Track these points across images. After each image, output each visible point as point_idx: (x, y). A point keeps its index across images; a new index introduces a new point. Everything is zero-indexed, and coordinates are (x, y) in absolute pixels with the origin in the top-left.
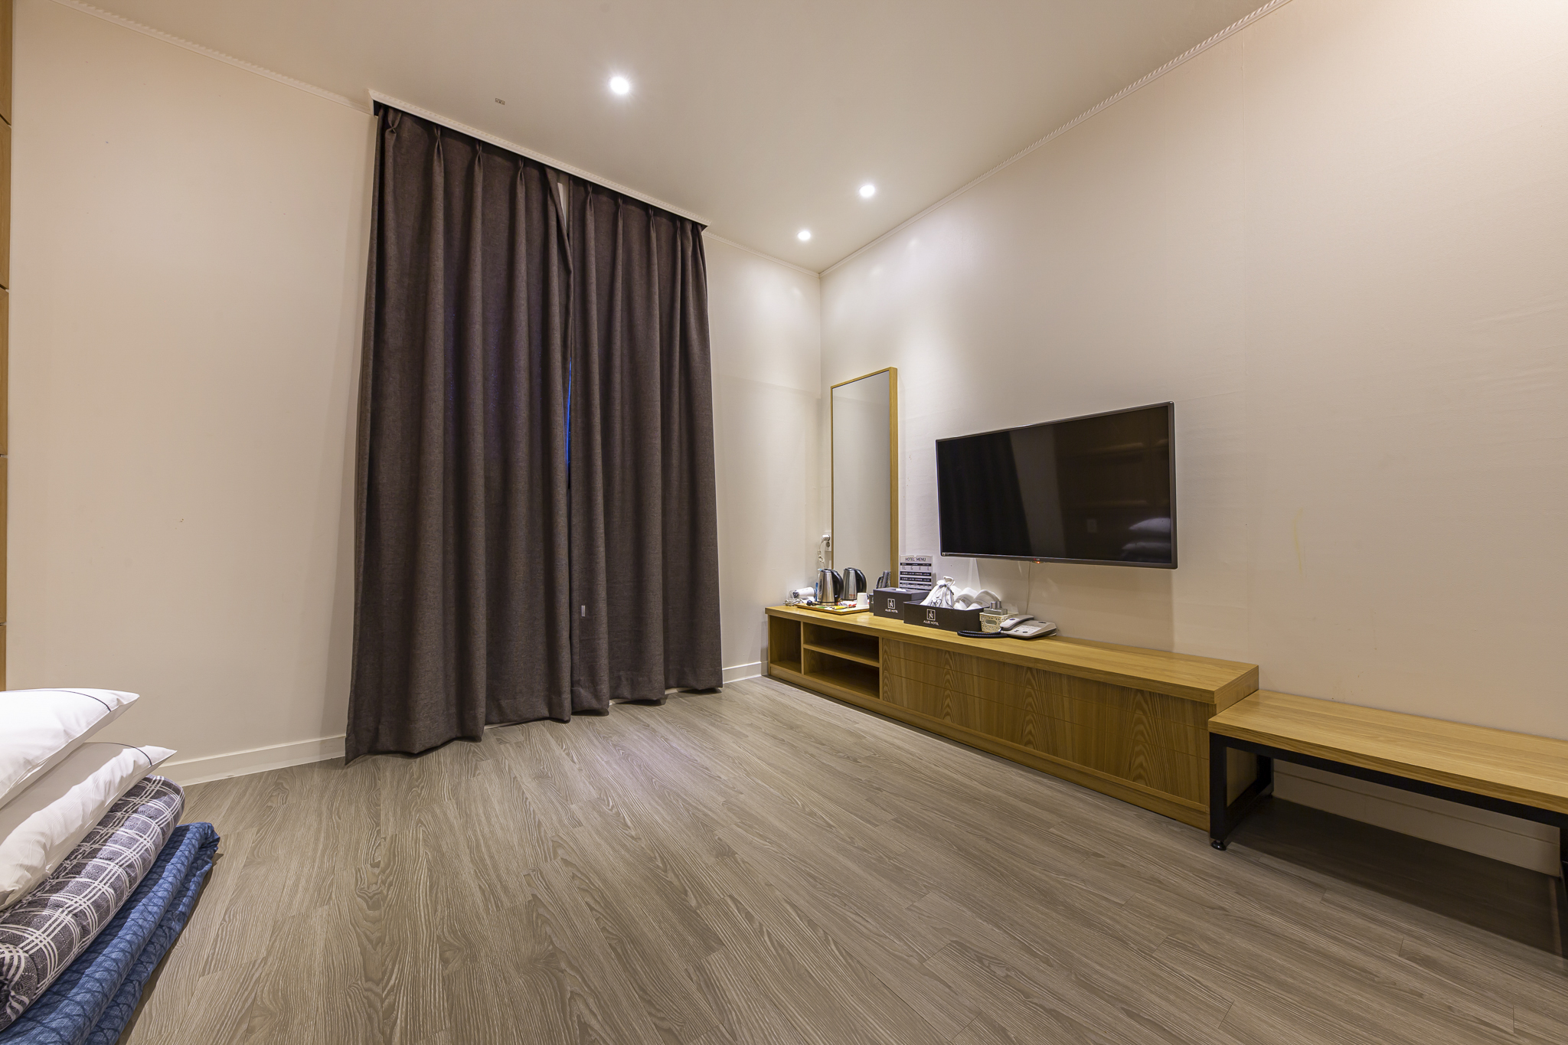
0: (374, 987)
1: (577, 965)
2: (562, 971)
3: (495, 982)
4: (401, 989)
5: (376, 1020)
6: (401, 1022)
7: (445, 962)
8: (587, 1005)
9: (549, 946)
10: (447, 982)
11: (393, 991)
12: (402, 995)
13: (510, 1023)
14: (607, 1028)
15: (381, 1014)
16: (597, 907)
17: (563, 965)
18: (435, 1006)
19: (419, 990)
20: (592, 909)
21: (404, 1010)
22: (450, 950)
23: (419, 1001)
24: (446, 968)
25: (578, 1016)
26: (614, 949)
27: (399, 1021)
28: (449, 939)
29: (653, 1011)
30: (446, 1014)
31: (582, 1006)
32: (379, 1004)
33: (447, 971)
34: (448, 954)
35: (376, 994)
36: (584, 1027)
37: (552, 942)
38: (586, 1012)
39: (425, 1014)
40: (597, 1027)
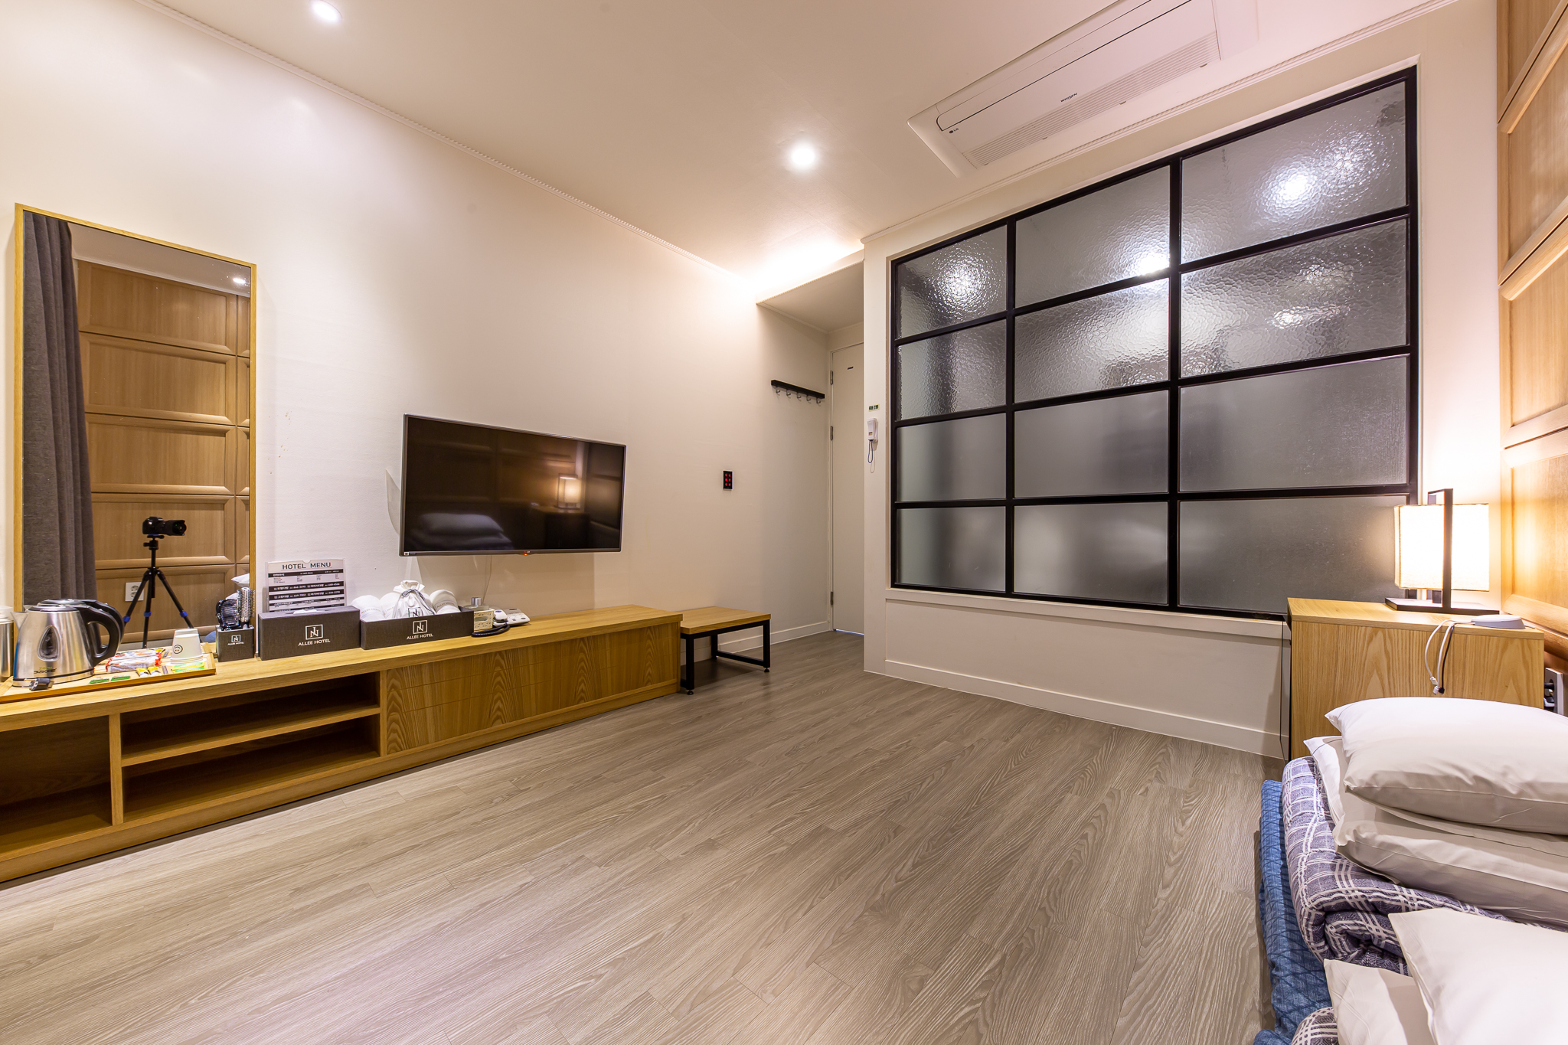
0: (981, 1021)
1: (874, 890)
2: (883, 895)
3: (917, 930)
4: (966, 995)
5: (998, 988)
6: (985, 968)
7: (922, 982)
8: (901, 870)
9: (865, 916)
10: (936, 965)
11: (972, 1000)
12: (970, 989)
13: (937, 902)
14: (909, 855)
15: (992, 990)
16: (808, 904)
17: (878, 897)
18: (960, 955)
19: (958, 978)
20: (811, 907)
21: (977, 975)
22: (909, 988)
23: (964, 971)
24: (928, 975)
25: (910, 871)
26: (849, 876)
27: (986, 971)
28: (898, 1002)
29: (886, 841)
30: (959, 942)
31: (903, 872)
32: (988, 999)
33: (930, 972)
34: (914, 986)
35: (984, 1011)
36: (915, 866)
37: (861, 916)
38: (905, 869)
39: (969, 957)
40: (911, 860)
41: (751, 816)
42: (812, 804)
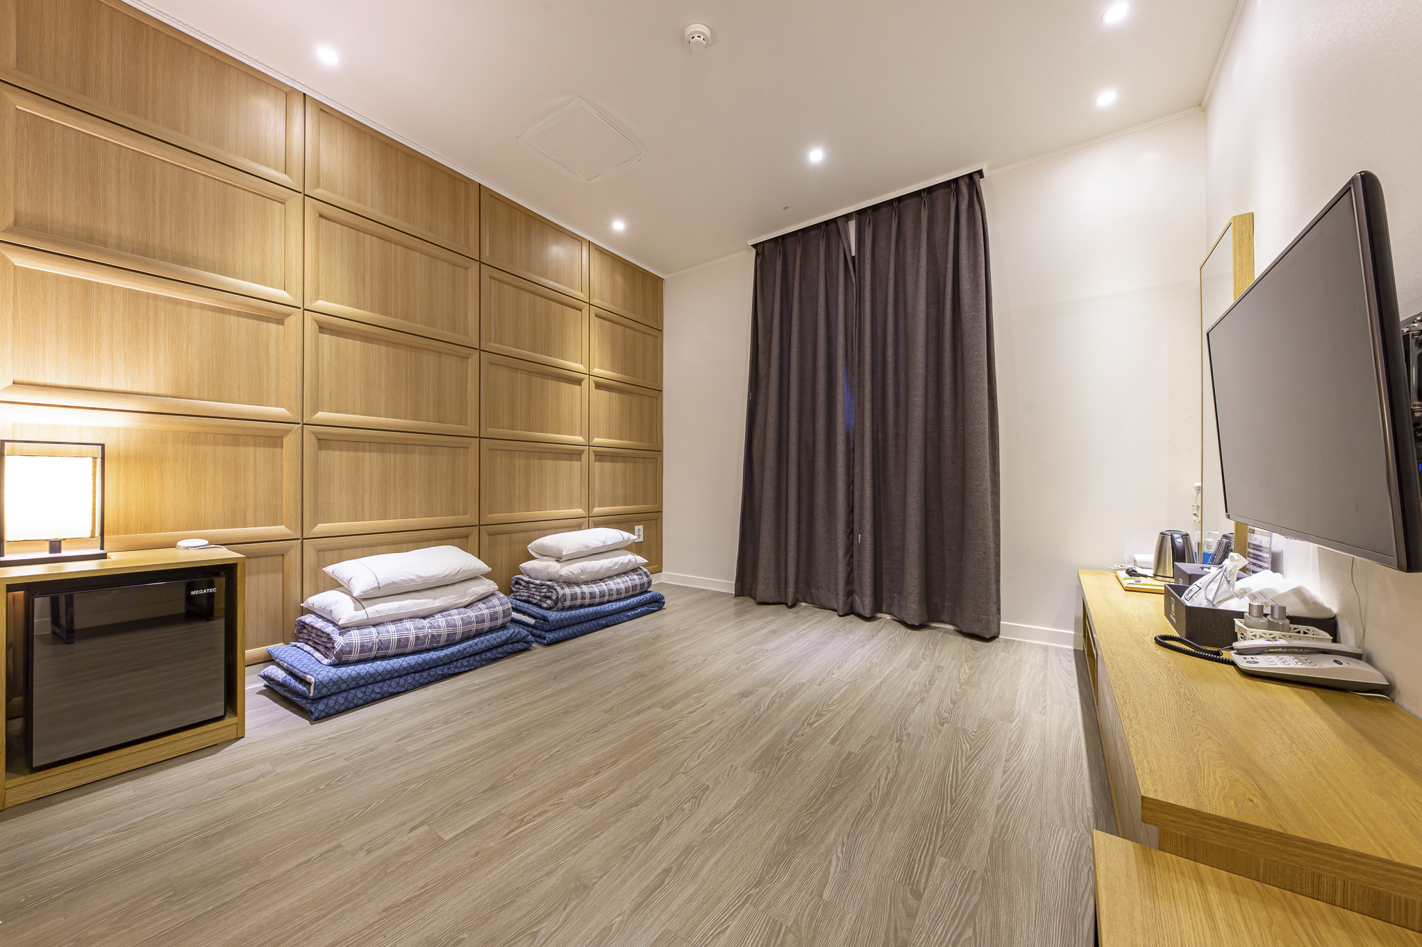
41: (723, 713)
42: (674, 726)
